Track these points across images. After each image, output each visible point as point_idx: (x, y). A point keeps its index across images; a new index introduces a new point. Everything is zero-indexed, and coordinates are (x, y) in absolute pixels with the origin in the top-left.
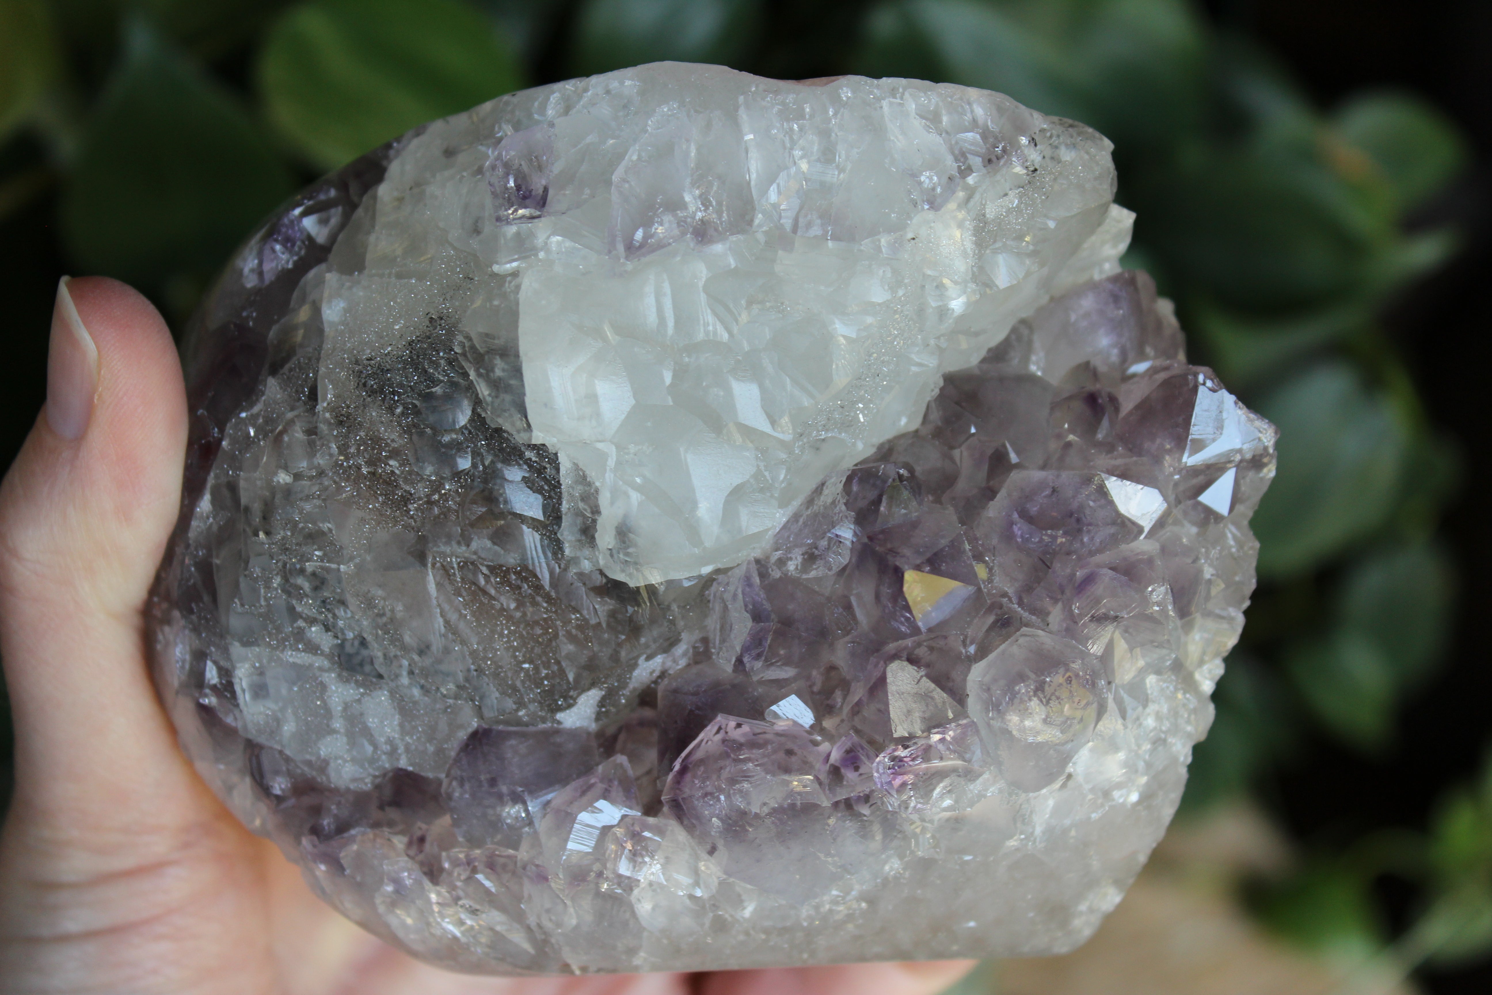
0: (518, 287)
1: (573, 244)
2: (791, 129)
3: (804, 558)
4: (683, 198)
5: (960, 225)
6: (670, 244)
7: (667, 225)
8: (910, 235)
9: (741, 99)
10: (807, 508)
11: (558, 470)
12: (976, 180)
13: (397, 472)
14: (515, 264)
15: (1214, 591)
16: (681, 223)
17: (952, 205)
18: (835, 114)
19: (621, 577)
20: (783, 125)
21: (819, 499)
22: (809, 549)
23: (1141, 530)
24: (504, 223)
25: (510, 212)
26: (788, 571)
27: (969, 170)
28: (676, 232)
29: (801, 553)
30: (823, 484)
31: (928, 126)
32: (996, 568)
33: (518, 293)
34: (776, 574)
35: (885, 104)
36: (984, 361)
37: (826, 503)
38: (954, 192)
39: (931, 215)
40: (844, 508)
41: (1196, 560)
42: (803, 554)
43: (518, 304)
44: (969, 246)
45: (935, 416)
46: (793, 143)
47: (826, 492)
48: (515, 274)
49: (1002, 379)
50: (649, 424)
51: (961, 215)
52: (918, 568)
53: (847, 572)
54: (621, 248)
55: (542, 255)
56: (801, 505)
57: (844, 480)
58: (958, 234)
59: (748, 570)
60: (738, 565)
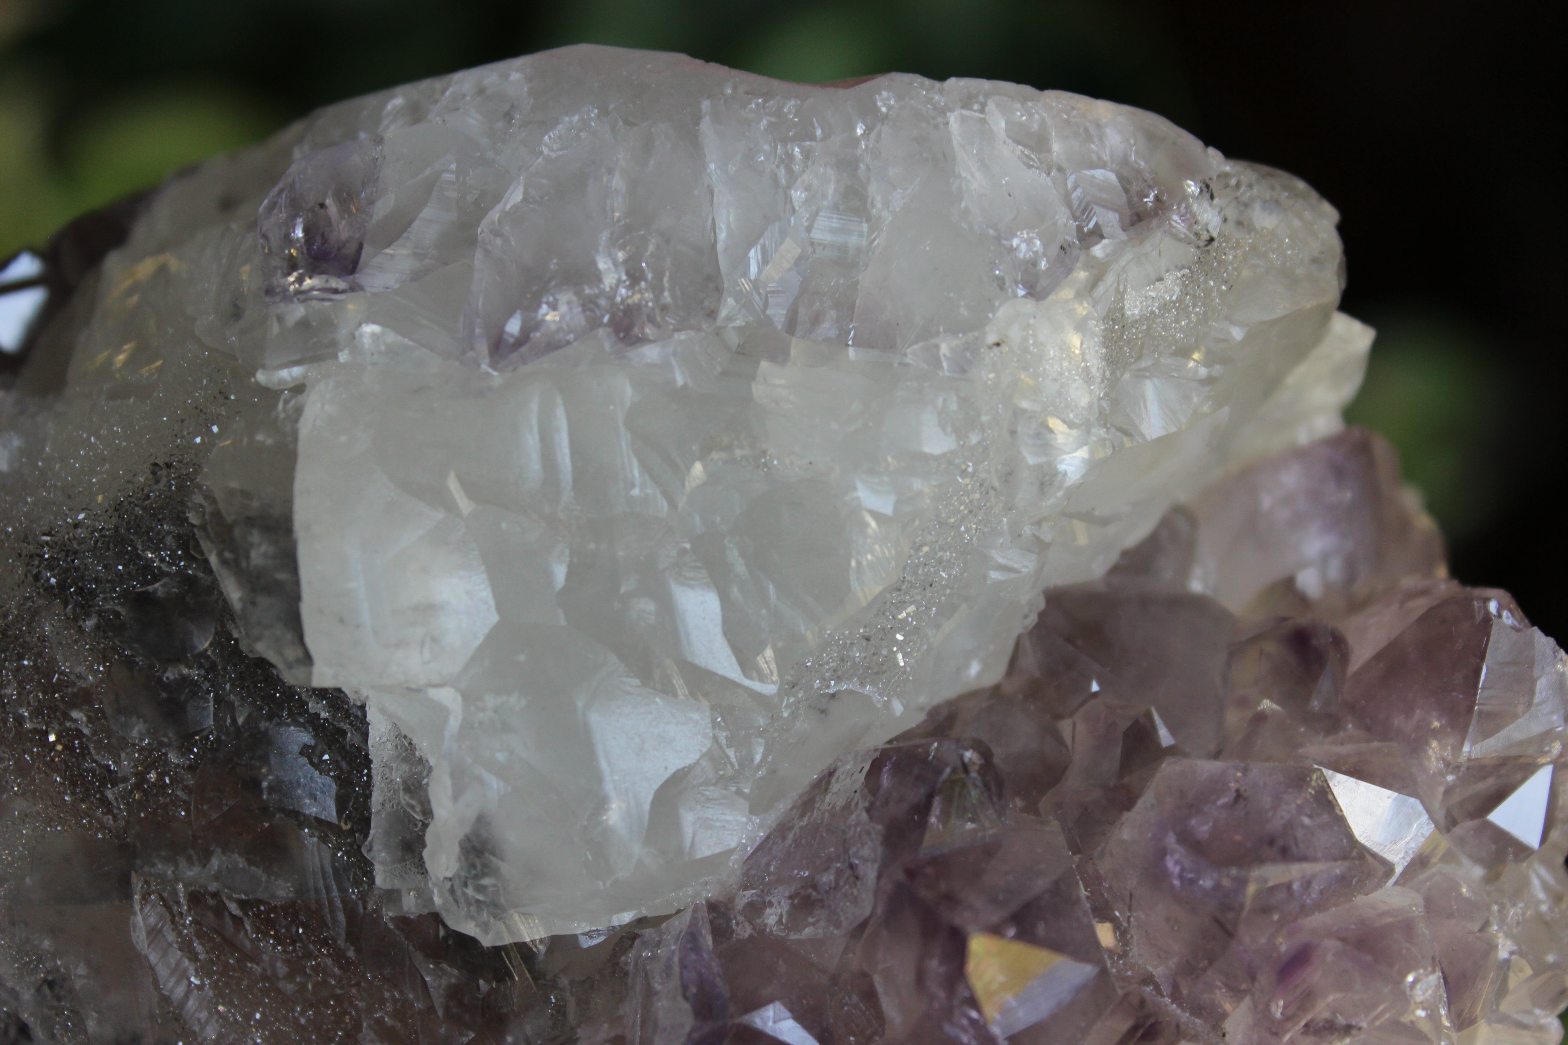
0: (299, 411)
1: (400, 338)
2: (790, 156)
3: (792, 904)
4: (594, 263)
5: (1081, 326)
6: (568, 343)
7: (563, 308)
8: (992, 338)
9: (706, 105)
10: (802, 815)
11: (365, 736)
12: (1109, 251)
13: (86, 731)
14: (297, 371)
15: (1513, 981)
16: (588, 304)
17: (1066, 293)
18: (866, 134)
19: (469, 929)
20: (776, 149)
21: (823, 801)
22: (802, 887)
23: (1389, 868)
24: (277, 299)
25: (291, 279)
26: (766, 925)
27: (1097, 234)
28: (580, 320)
29: (787, 894)
30: (831, 774)
31: (1028, 156)
32: (1133, 931)
33: (297, 421)
34: (743, 931)
35: (953, 118)
36: (1115, 570)
37: (834, 807)
38: (1069, 271)
39: (1029, 306)
40: (864, 816)
41: (1486, 925)
42: (790, 897)
43: (295, 440)
44: (1095, 364)
45: (1030, 662)
46: (792, 177)
47: (835, 787)
48: (299, 389)
49: (1145, 602)
50: (522, 658)
51: (1082, 309)
52: (996, 931)
53: (868, 931)
54: (483, 348)
55: (343, 357)
56: (791, 809)
57: (867, 767)
58: (1075, 340)
59: (694, 921)
60: (679, 911)
